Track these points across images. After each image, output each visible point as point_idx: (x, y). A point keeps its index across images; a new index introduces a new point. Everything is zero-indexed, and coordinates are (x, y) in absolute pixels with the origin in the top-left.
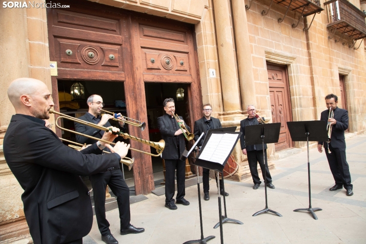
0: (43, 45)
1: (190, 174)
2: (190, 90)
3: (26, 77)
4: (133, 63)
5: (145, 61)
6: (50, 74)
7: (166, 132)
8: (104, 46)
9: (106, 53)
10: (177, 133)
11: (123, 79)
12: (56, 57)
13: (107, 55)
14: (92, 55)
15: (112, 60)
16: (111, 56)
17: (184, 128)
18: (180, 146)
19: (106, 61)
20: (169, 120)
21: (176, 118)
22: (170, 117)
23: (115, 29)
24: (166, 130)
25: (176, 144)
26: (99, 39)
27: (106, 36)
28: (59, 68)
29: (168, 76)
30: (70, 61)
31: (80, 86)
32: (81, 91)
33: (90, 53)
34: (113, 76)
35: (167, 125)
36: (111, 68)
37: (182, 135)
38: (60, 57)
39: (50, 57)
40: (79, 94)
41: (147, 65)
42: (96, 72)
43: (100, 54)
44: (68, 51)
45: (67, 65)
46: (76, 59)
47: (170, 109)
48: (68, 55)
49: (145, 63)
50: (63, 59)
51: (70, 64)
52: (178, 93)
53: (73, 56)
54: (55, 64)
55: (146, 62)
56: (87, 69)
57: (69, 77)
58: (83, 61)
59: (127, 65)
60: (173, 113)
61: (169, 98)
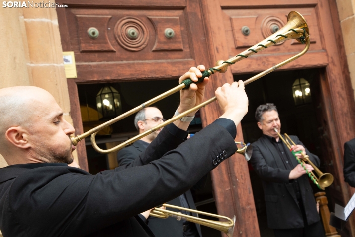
0: (48, 23)
2: (325, 79)
3: (25, 84)
4: (208, 40)
5: (230, 33)
6: (64, 74)
7: (271, 173)
8: (154, 15)
9: (159, 26)
10: (294, 174)
12: (72, 44)
13: (161, 31)
14: (133, 34)
15: (169, 38)
17: (307, 162)
18: (304, 199)
19: (159, 42)
20: (271, 147)
21: (286, 141)
22: (273, 140)
24: (270, 169)
25: (294, 197)
26: (145, 2)
28: (79, 63)
30: (96, 48)
31: (112, 92)
32: (115, 100)
33: (131, 30)
34: (174, 69)
35: (270, 158)
36: (170, 55)
37: (305, 176)
38: (79, 43)
39: (62, 44)
40: (111, 107)
41: (235, 40)
42: (142, 64)
43: (147, 29)
44: (91, 30)
45: (92, 56)
46: (106, 43)
47: (270, 126)
48: (93, 38)
49: (231, 38)
50: (84, 46)
51: (97, 55)
52: (295, 89)
53: (101, 39)
54: (70, 55)
55: (234, 35)
56: (127, 59)
57: (96, 78)
58: (119, 47)
59: (197, 46)
60: (278, 131)
61: (265, 103)
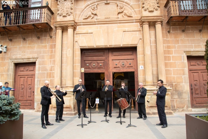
1: (133, 109)
6: (82, 72)
8: (98, 62)
11: (104, 72)
12: (84, 67)
13: (99, 64)
14: (94, 65)
15: (101, 66)
16: (101, 64)
19: (99, 66)
23: (102, 55)
26: (97, 60)
27: (99, 58)
28: (85, 70)
29: (123, 70)
36: (100, 69)
41: (114, 66)
42: (95, 70)
43: (97, 64)
44: (87, 64)
48: (88, 66)
50: (86, 67)
51: (88, 68)
56: (92, 69)
57: (87, 72)
58: (91, 67)
59: (106, 67)
